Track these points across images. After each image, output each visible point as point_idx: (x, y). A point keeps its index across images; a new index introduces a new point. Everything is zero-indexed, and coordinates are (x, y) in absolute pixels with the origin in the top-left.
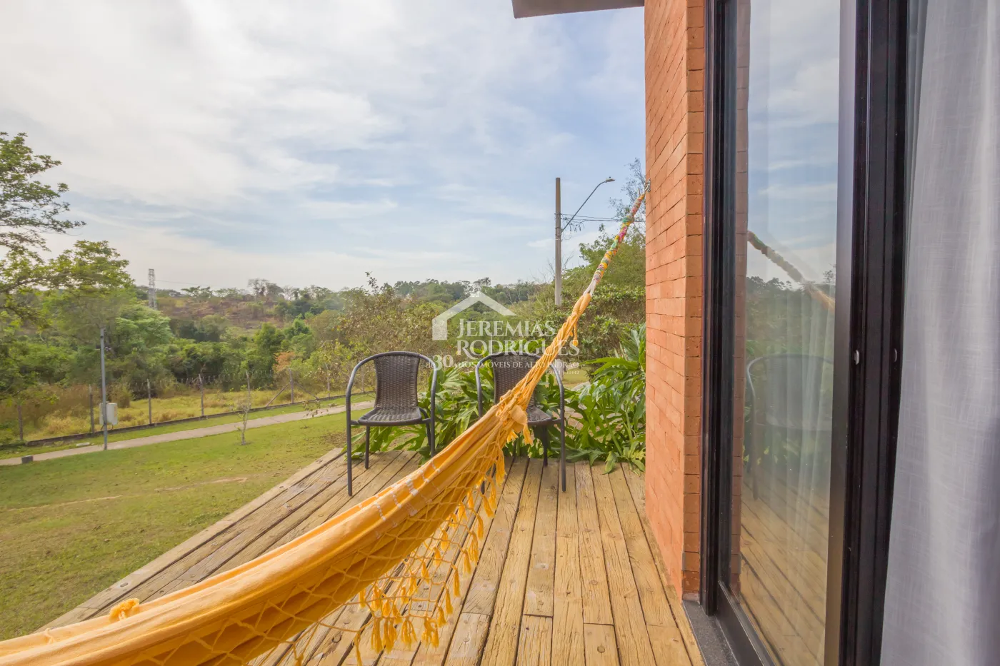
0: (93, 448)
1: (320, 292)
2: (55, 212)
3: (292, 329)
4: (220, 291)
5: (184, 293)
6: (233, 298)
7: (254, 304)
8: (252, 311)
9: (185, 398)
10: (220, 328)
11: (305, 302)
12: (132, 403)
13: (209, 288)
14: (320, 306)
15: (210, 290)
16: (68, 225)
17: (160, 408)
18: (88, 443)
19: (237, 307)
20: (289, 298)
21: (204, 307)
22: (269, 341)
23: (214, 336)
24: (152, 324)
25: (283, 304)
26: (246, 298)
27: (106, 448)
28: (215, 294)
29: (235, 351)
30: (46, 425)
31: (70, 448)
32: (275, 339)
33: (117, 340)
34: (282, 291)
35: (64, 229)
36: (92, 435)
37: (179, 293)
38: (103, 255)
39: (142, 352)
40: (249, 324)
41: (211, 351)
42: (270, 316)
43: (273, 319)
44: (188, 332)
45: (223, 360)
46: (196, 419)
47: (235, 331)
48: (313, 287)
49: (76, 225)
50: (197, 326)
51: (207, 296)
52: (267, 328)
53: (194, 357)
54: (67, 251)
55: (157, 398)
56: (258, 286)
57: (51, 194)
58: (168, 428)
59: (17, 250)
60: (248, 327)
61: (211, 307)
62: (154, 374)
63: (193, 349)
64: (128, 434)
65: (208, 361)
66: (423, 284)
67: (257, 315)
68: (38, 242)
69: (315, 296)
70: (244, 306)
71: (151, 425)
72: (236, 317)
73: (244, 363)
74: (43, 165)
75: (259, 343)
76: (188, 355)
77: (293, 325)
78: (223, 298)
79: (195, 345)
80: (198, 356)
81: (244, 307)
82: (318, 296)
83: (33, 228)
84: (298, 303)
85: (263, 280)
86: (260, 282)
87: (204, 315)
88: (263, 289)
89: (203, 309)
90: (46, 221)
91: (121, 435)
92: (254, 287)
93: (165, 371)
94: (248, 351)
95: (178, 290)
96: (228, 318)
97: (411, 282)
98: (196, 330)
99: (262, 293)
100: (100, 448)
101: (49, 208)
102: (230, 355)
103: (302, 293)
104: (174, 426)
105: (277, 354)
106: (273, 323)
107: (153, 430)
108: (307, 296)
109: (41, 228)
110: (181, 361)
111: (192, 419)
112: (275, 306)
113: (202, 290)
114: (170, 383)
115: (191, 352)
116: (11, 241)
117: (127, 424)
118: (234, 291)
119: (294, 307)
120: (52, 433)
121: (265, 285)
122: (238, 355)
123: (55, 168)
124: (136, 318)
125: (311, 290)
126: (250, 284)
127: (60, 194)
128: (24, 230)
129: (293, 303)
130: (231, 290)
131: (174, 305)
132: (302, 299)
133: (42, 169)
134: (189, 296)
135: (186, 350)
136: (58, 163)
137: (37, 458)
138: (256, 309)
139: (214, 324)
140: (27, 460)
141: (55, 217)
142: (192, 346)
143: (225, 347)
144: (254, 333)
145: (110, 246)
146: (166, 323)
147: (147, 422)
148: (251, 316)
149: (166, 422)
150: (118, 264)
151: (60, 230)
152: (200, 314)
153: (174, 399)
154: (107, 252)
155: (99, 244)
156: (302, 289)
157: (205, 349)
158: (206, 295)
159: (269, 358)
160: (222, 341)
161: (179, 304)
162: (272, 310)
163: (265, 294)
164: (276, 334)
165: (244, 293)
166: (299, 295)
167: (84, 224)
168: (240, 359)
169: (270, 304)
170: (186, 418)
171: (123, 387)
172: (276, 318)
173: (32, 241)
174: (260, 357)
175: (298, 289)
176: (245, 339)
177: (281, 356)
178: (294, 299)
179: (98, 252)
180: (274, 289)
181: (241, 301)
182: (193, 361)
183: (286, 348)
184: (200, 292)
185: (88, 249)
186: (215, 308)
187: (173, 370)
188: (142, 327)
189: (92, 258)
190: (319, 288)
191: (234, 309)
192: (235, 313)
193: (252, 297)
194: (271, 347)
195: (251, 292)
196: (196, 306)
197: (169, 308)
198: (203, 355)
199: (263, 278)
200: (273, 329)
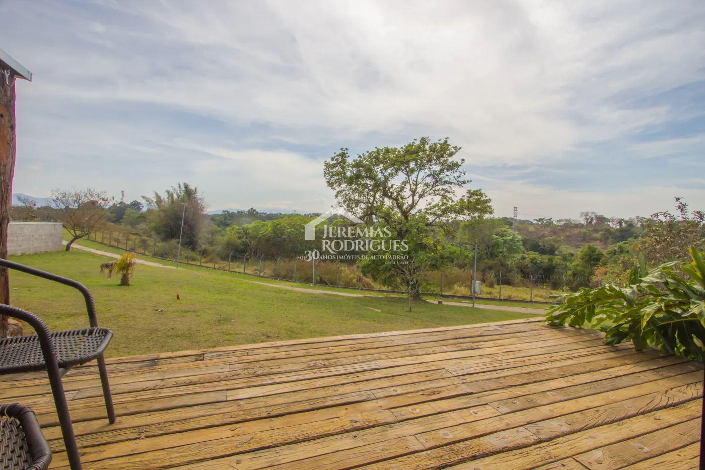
0: (467, 304)
2: (459, 176)
3: (615, 250)
4: (559, 221)
5: (535, 222)
6: (568, 226)
7: (584, 230)
8: (582, 235)
9: (525, 288)
10: (556, 246)
11: (629, 230)
12: (496, 286)
13: (551, 219)
15: (552, 220)
16: (464, 182)
17: (506, 291)
18: (468, 302)
19: (570, 232)
20: (614, 226)
22: (590, 257)
23: (552, 251)
24: (511, 240)
26: (581, 226)
27: (473, 306)
28: (555, 223)
29: (562, 263)
30: (453, 289)
31: (460, 302)
32: (595, 257)
33: (492, 248)
34: (608, 220)
35: (462, 185)
36: (469, 298)
39: (505, 257)
40: (579, 245)
41: (547, 261)
42: (596, 239)
43: (598, 242)
45: (554, 268)
46: (527, 302)
47: (565, 249)
48: (637, 217)
49: (468, 182)
51: (550, 224)
52: (590, 248)
53: (535, 264)
54: (463, 196)
55: (510, 285)
56: (588, 217)
58: (509, 303)
59: (444, 197)
60: (578, 247)
61: (551, 231)
62: (510, 271)
63: (535, 258)
64: (488, 302)
65: (544, 267)
67: (585, 238)
68: (452, 192)
69: (639, 225)
70: (576, 231)
71: (500, 300)
72: (569, 240)
73: (570, 272)
75: (582, 259)
77: (616, 248)
78: (560, 226)
79: (538, 256)
80: (538, 263)
81: (576, 232)
82: (642, 225)
83: (449, 185)
84: (622, 230)
85: (592, 213)
87: (546, 237)
88: (592, 219)
89: (546, 232)
90: (454, 181)
91: (483, 301)
92: (583, 218)
94: (573, 264)
96: (564, 240)
98: (540, 246)
99: (591, 222)
100: (471, 305)
101: (457, 174)
102: (559, 265)
103: (626, 222)
104: (512, 303)
105: (596, 268)
106: (599, 247)
107: (501, 303)
108: (631, 225)
109: (453, 185)
110: (527, 265)
111: (525, 301)
112: (600, 233)
113: (546, 220)
114: (518, 277)
115: (533, 260)
116: (442, 192)
117: (489, 296)
118: (569, 220)
119: (618, 234)
120: (455, 293)
121: (593, 217)
122: (566, 266)
123: (460, 151)
124: (503, 236)
125: (636, 220)
126: (581, 216)
128: (446, 187)
129: (618, 230)
130: (566, 220)
131: (528, 230)
132: (626, 227)
134: (538, 224)
135: (531, 258)
137: (444, 303)
138: (585, 234)
139: (552, 243)
140: (440, 303)
141: (459, 179)
142: (534, 256)
143: (557, 259)
144: (579, 252)
146: (520, 240)
147: (498, 298)
149: (510, 300)
151: (461, 185)
152: (544, 236)
153: (519, 288)
156: (627, 219)
157: (544, 259)
158: (549, 223)
159: (588, 271)
160: (557, 255)
161: (531, 229)
162: (598, 235)
163: (593, 223)
164: (597, 252)
165: (577, 222)
166: (623, 224)
167: (471, 181)
168: (566, 268)
169: (596, 231)
170: (521, 300)
171: (491, 275)
172: (601, 241)
173: (449, 192)
174: (582, 269)
175: (623, 220)
176: (572, 255)
177: (599, 270)
178: (618, 227)
180: (601, 219)
181: (574, 228)
182: (535, 266)
183: (605, 264)
184: (545, 222)
186: (554, 233)
187: (521, 270)
188: (505, 242)
189: (474, 199)
190: (644, 218)
191: (568, 234)
192: (568, 237)
193: (583, 225)
194: (592, 262)
195: (582, 221)
196: (542, 231)
197: (525, 232)
198: (541, 263)
199: (592, 211)
200: (595, 249)
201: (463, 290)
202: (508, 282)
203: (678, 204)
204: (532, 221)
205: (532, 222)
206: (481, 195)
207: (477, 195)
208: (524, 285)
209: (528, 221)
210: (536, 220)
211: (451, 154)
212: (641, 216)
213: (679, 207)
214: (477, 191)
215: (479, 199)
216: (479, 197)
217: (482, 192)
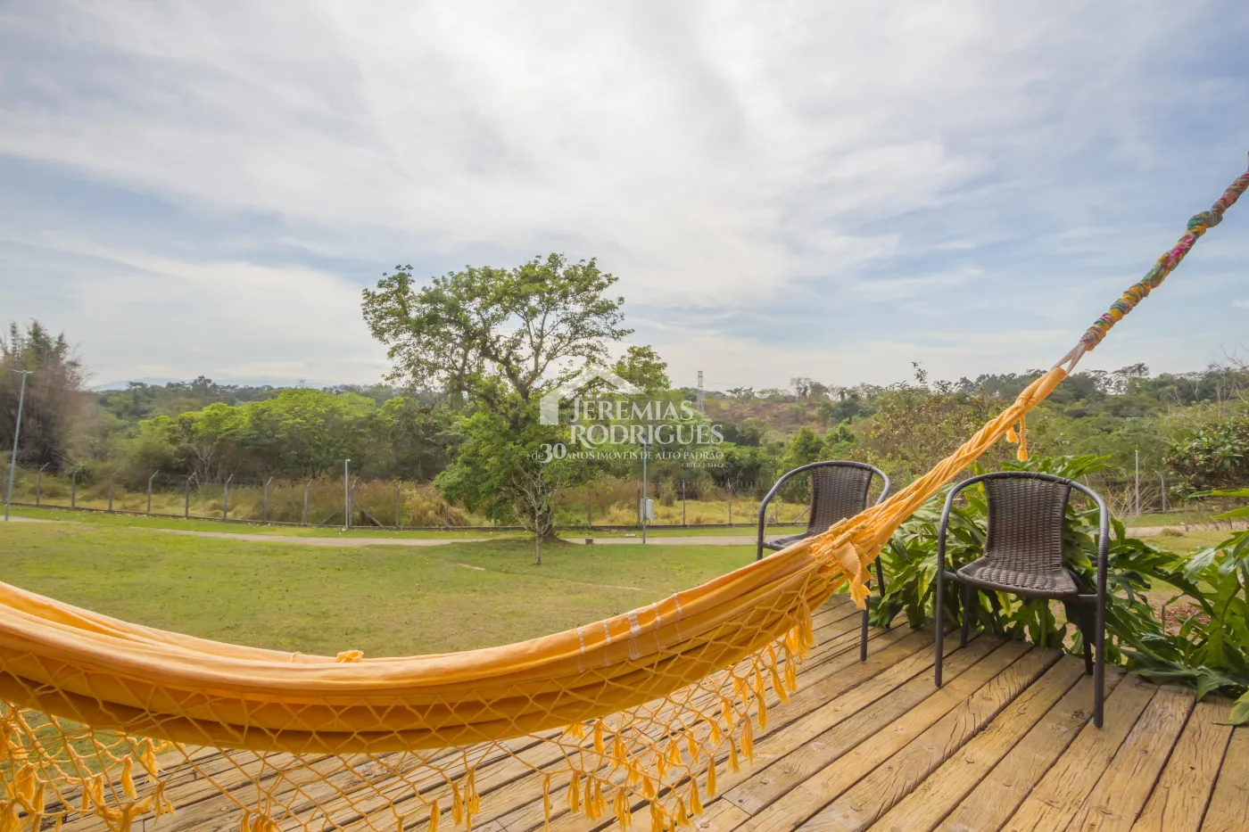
0: (633, 539)
1: (871, 391)
2: (614, 323)
3: (836, 435)
4: (762, 392)
5: (728, 394)
6: (776, 399)
7: (795, 406)
8: (794, 413)
9: (720, 502)
10: (760, 432)
11: (853, 404)
12: (675, 502)
13: (752, 389)
14: (871, 407)
15: (753, 391)
16: (622, 333)
17: (693, 510)
18: (634, 535)
19: (778, 409)
20: (834, 398)
21: (746, 410)
22: (807, 447)
23: (753, 440)
25: (827, 406)
26: (788, 399)
27: (644, 542)
28: (756, 395)
29: (770, 457)
30: (609, 514)
31: (621, 537)
32: (812, 446)
34: (827, 390)
35: (620, 337)
36: (638, 528)
40: (789, 429)
41: (748, 456)
42: (812, 419)
43: (815, 422)
45: (759, 466)
46: (724, 526)
47: (773, 436)
48: (863, 385)
49: (629, 332)
50: (738, 428)
52: (804, 432)
53: (732, 462)
54: (623, 357)
55: (697, 500)
56: (800, 386)
57: (612, 307)
58: (699, 531)
60: (789, 431)
61: (752, 409)
62: (696, 476)
63: (732, 453)
64: (666, 532)
65: (745, 466)
67: (798, 418)
68: (603, 351)
69: (865, 396)
70: (785, 407)
71: (684, 526)
72: (777, 421)
74: (607, 282)
75: (795, 450)
76: (727, 459)
77: (837, 431)
78: (764, 400)
79: (734, 449)
80: (736, 460)
81: (785, 409)
82: (869, 396)
83: (599, 338)
84: (844, 405)
85: (806, 379)
86: (802, 381)
87: (744, 418)
88: (806, 389)
90: (606, 331)
91: (659, 532)
92: (796, 386)
93: (705, 473)
94: (785, 458)
96: (770, 422)
98: (736, 433)
99: (804, 394)
100: (639, 541)
101: (610, 320)
102: (764, 461)
103: (849, 392)
104: (705, 530)
106: (815, 430)
107: (687, 531)
108: (855, 397)
109: (604, 337)
110: (720, 464)
111: (721, 525)
112: (817, 409)
113: (745, 391)
114: (709, 486)
115: (730, 456)
116: (587, 351)
117: (667, 522)
118: (776, 391)
119: (840, 409)
120: (612, 521)
121: (808, 385)
122: (775, 462)
123: (615, 283)
125: (861, 389)
126: (792, 384)
127: (619, 306)
128: (593, 341)
129: (839, 404)
130: (773, 391)
131: (719, 407)
132: (850, 400)
134: (733, 398)
135: (726, 454)
136: (616, 279)
137: (597, 541)
138: (797, 411)
139: (754, 427)
140: (589, 542)
141: (614, 327)
142: (730, 449)
143: (762, 453)
144: (792, 439)
147: (682, 523)
148: (792, 419)
149: (698, 526)
150: (660, 367)
151: (617, 338)
152: (742, 417)
153: (710, 504)
156: (849, 388)
157: (743, 453)
158: (749, 396)
160: (761, 446)
161: (723, 405)
162: (814, 413)
163: (808, 394)
164: (815, 440)
165: (786, 394)
166: (846, 395)
168: (775, 466)
169: (812, 406)
170: (716, 523)
171: (668, 487)
172: (818, 421)
173: (598, 350)
175: (845, 389)
176: (782, 445)
178: (840, 400)
180: (818, 388)
181: (782, 402)
182: (731, 466)
183: (825, 457)
184: (743, 393)
185: (638, 353)
186: (756, 410)
187: (713, 475)
189: (640, 363)
190: (871, 386)
191: (775, 412)
192: (776, 416)
193: (794, 398)
194: (809, 455)
195: (793, 392)
196: (740, 408)
197: (714, 410)
198: (741, 459)
199: (805, 377)
200: (812, 434)
201: (624, 515)
202: (694, 496)
203: (916, 371)
204: (724, 392)
205: (724, 395)
206: (650, 355)
207: (644, 356)
208: (718, 497)
209: (718, 393)
210: (731, 391)
211: (601, 287)
212: (868, 382)
213: (918, 376)
214: (644, 348)
215: (646, 362)
216: (647, 359)
217: (652, 350)
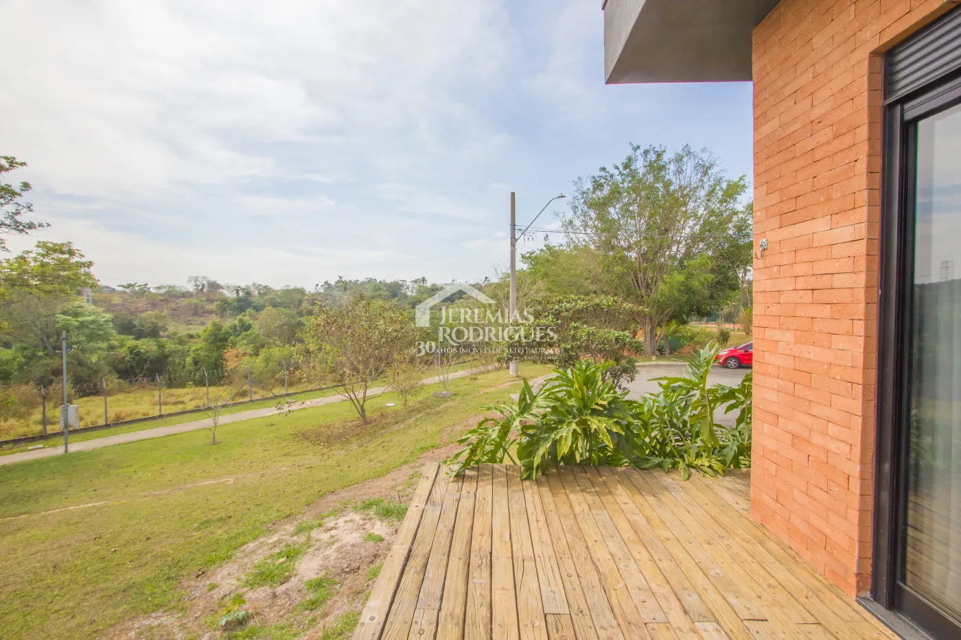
1: (261, 289)
3: (235, 325)
4: (159, 288)
5: (121, 289)
6: (172, 295)
7: (194, 301)
8: (193, 307)
10: (160, 325)
11: (246, 299)
13: (147, 284)
14: (261, 302)
15: (148, 286)
19: (176, 304)
20: (230, 295)
21: (142, 303)
22: (216, 338)
23: (154, 333)
24: (93, 322)
25: (225, 301)
26: (185, 295)
28: (152, 290)
29: (180, 348)
32: (223, 336)
34: (222, 288)
37: (114, 290)
38: (67, 256)
39: (83, 351)
40: (190, 321)
41: (155, 348)
42: (211, 312)
43: (214, 315)
44: (126, 328)
45: (167, 357)
46: (154, 418)
47: (177, 328)
48: (254, 285)
50: (136, 322)
51: (145, 292)
52: (215, 325)
53: (138, 354)
56: (198, 283)
58: (126, 427)
60: (188, 323)
61: (149, 303)
62: (97, 372)
63: (136, 347)
64: (84, 435)
65: (152, 358)
66: (362, 282)
69: (256, 293)
70: (184, 302)
72: (176, 313)
73: (189, 360)
74: (7, 165)
75: (206, 340)
76: (131, 352)
78: (161, 295)
79: (136, 342)
80: (141, 353)
82: (260, 293)
84: (239, 300)
85: (204, 278)
86: (200, 279)
87: (143, 312)
88: (203, 286)
89: (140, 305)
90: (8, 221)
91: (76, 437)
92: (193, 283)
93: (107, 368)
94: (194, 348)
95: (114, 286)
96: (168, 314)
97: (350, 281)
98: (134, 326)
99: (202, 290)
102: (174, 352)
103: (243, 290)
105: (226, 351)
107: (110, 430)
108: (248, 293)
109: (4, 229)
110: (124, 358)
111: (149, 419)
112: (215, 303)
113: (139, 286)
114: (113, 380)
115: (134, 349)
118: (173, 287)
119: (236, 304)
121: (205, 282)
122: (183, 351)
124: (76, 315)
125: (252, 287)
126: (190, 281)
129: (235, 300)
130: (170, 287)
131: (110, 301)
132: (244, 296)
133: (7, 170)
134: (125, 292)
135: (129, 348)
138: (196, 306)
139: (154, 320)
142: (133, 342)
143: (170, 346)
144: (202, 331)
145: (74, 247)
146: (109, 321)
148: (191, 313)
152: (138, 311)
154: (71, 253)
155: (63, 245)
156: (243, 286)
157: (147, 346)
158: (143, 292)
159: (215, 354)
160: (164, 337)
161: (116, 300)
162: (212, 307)
163: (205, 290)
164: (223, 331)
165: (184, 290)
166: (240, 292)
168: (184, 355)
169: (210, 301)
170: (140, 417)
172: (218, 314)
174: (207, 353)
175: (239, 287)
176: (191, 337)
177: (230, 353)
178: (235, 296)
179: (63, 253)
180: (214, 286)
181: (181, 297)
182: (136, 358)
183: (234, 345)
184: (137, 288)
185: (51, 249)
186: (153, 305)
187: (115, 367)
188: (83, 325)
189: (54, 259)
190: (261, 285)
191: (173, 305)
192: (175, 310)
193: (192, 293)
195: (191, 288)
197: (107, 305)
198: (147, 352)
199: (202, 275)
200: (219, 326)
205: (117, 290)
210: (124, 287)
212: (258, 282)
